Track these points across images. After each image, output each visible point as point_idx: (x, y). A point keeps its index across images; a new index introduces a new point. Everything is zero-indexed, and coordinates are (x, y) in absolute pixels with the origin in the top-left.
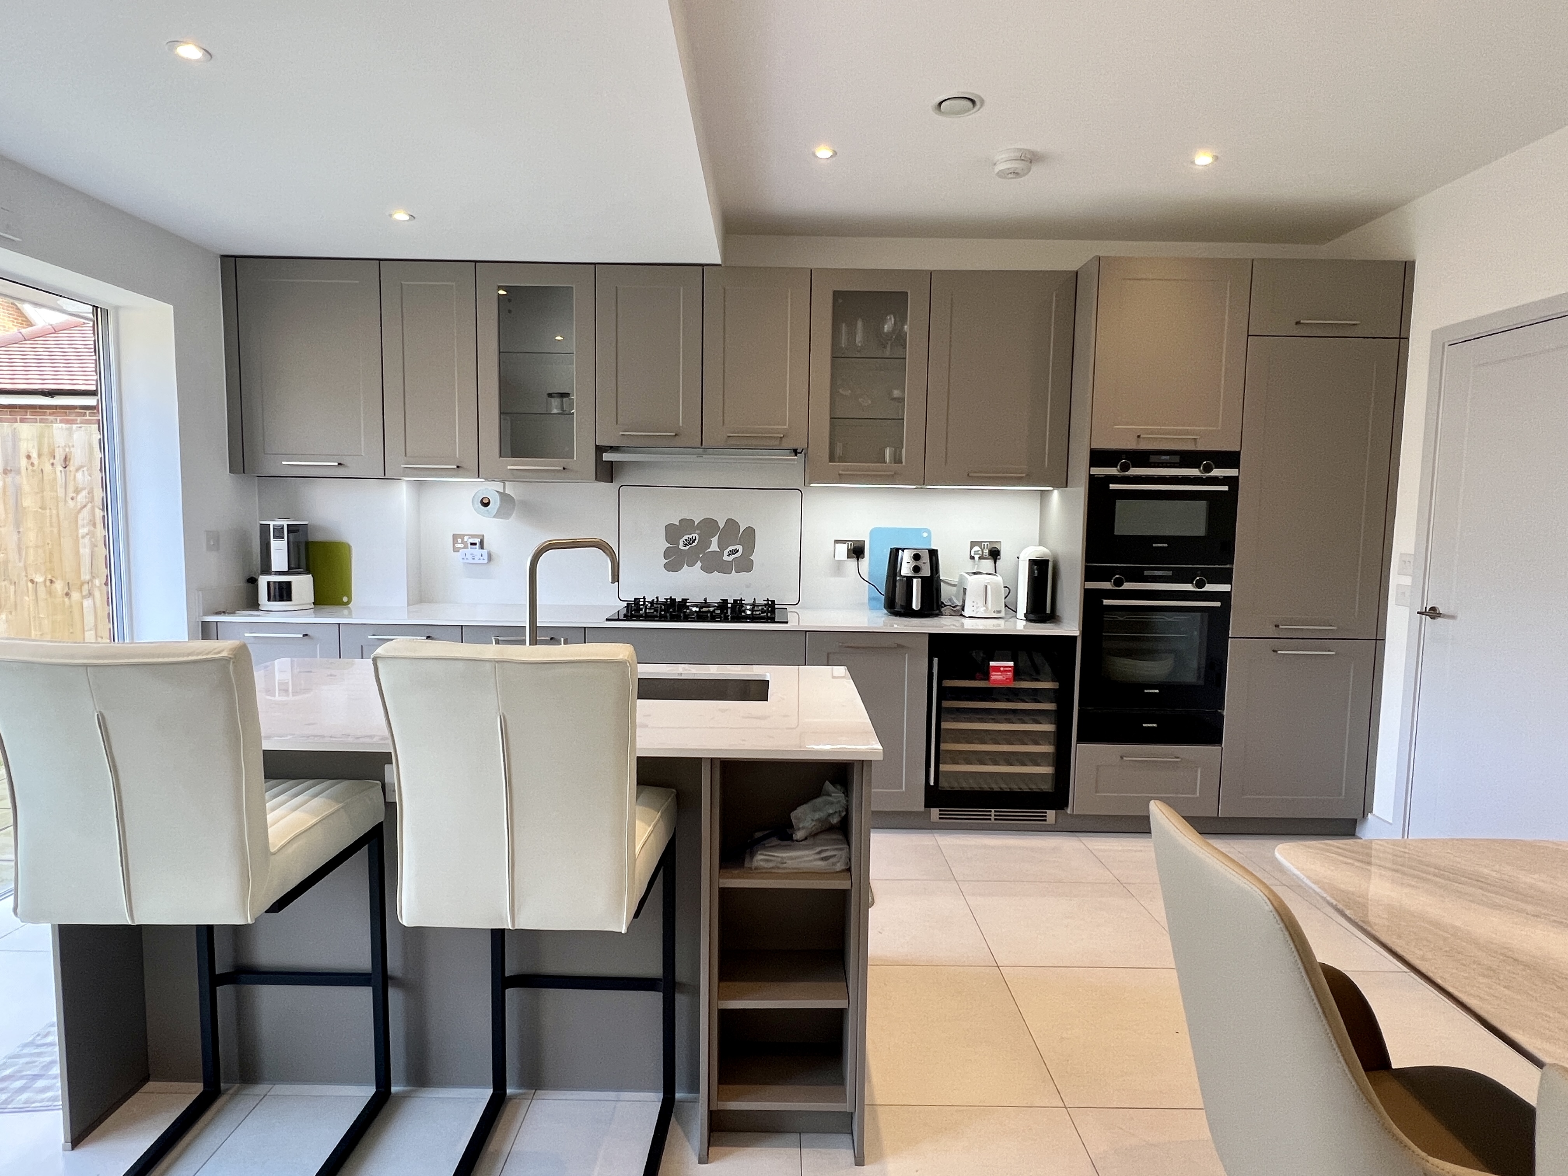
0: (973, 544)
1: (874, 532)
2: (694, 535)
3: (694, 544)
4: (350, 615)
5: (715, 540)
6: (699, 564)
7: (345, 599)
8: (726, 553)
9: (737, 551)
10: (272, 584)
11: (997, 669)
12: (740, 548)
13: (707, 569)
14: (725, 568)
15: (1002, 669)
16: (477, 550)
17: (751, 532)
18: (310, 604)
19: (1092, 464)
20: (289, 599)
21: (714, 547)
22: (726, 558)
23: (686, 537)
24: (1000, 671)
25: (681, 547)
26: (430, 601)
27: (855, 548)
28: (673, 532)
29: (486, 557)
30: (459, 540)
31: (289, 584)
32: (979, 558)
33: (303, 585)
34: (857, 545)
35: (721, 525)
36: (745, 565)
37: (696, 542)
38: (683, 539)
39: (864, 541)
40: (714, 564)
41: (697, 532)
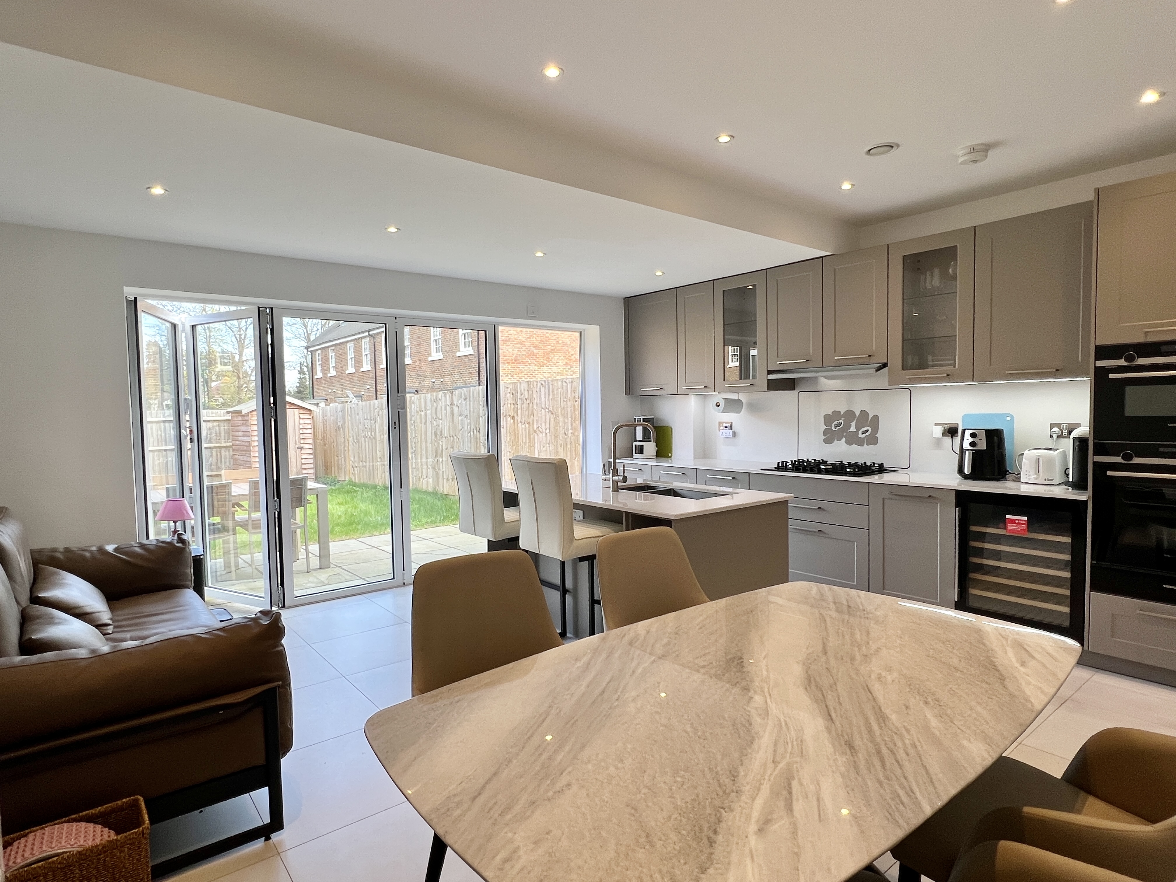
0: (1052, 426)
1: (965, 417)
2: (840, 421)
3: (841, 427)
4: (671, 463)
5: (853, 424)
6: (844, 439)
7: (670, 455)
8: (860, 432)
9: (867, 431)
10: (637, 446)
11: (1013, 521)
12: (870, 429)
13: (849, 443)
14: (860, 442)
15: (1017, 521)
16: (728, 431)
17: (876, 418)
18: (653, 456)
19: (1097, 358)
20: (643, 454)
21: (853, 428)
22: (860, 436)
23: (836, 422)
24: (1015, 523)
25: (833, 428)
26: (708, 458)
27: (950, 428)
28: (828, 419)
29: (731, 434)
30: (721, 425)
31: (643, 446)
32: (1058, 437)
33: (650, 447)
34: (952, 426)
35: (857, 414)
36: (873, 440)
37: (842, 425)
38: (834, 424)
39: (958, 424)
40: (853, 440)
41: (843, 419)
